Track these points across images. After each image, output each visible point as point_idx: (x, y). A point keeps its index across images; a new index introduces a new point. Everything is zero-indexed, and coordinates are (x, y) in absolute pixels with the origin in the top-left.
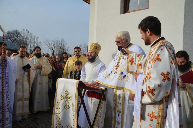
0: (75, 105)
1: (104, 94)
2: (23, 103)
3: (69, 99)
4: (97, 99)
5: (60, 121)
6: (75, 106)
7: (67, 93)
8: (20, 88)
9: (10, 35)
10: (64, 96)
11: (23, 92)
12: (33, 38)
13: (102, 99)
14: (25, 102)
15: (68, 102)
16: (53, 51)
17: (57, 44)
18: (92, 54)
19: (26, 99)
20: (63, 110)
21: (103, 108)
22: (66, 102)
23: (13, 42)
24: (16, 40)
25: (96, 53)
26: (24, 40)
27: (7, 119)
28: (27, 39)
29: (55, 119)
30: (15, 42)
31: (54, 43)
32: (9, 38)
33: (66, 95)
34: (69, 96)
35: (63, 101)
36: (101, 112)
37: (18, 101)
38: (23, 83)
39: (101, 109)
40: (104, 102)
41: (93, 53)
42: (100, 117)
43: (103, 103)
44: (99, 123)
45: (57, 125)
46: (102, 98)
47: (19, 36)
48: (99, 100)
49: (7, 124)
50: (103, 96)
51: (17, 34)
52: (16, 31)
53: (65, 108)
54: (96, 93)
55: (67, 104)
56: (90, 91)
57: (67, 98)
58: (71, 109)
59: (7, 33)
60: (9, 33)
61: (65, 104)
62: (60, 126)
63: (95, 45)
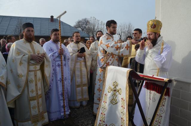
0: (125, 100)
1: (168, 87)
2: (82, 89)
3: (117, 93)
4: (158, 92)
5: (104, 117)
6: (125, 102)
7: (116, 85)
8: (78, 75)
9: (80, 24)
10: (112, 88)
11: (81, 78)
12: (100, 25)
13: (164, 94)
14: (84, 88)
15: (117, 96)
16: (121, 36)
17: (124, 29)
19: (84, 85)
20: (109, 105)
21: (166, 105)
22: (114, 96)
23: (83, 30)
24: (85, 28)
26: (92, 27)
28: (94, 26)
29: (100, 114)
30: (85, 29)
31: (121, 27)
32: (80, 27)
33: (114, 87)
34: (118, 88)
35: (110, 94)
36: (162, 111)
37: (77, 88)
38: (80, 69)
39: (163, 107)
40: (167, 97)
42: (161, 116)
43: (165, 99)
44: (159, 124)
45: (100, 121)
46: (165, 92)
47: (89, 24)
48: (160, 95)
50: (166, 89)
51: (86, 22)
52: (85, 20)
53: (112, 103)
54: (157, 85)
55: (114, 98)
56: (149, 83)
57: (115, 91)
58: (120, 104)
59: (78, 22)
60: (79, 22)
61: (111, 98)
62: (104, 123)
63: (151, 23)
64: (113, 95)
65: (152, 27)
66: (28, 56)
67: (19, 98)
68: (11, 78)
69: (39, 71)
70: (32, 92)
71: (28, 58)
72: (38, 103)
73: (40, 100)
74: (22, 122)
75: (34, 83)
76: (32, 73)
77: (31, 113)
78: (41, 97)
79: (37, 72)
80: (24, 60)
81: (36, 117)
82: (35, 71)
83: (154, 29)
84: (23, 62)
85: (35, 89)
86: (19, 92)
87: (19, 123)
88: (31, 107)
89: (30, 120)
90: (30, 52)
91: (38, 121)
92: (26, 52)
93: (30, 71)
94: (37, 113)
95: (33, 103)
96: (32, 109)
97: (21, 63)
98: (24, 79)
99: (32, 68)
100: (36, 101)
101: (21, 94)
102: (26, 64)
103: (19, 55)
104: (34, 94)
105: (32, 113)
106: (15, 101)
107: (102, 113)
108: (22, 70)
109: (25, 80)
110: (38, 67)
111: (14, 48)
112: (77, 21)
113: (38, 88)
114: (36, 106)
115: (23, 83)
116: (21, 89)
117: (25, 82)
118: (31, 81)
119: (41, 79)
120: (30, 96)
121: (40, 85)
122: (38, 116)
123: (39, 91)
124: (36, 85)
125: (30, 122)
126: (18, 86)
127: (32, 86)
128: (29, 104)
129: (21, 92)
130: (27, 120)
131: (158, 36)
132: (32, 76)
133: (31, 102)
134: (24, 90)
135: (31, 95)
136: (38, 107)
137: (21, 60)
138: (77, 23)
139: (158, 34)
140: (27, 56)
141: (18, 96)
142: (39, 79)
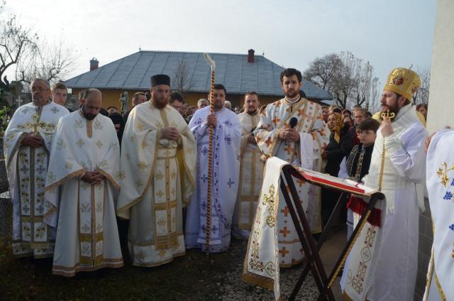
1: (377, 207)
2: (251, 206)
5: (258, 249)
7: (272, 191)
8: (247, 175)
9: (320, 67)
10: (268, 197)
12: (364, 70)
14: (255, 203)
18: (388, 100)
19: (257, 199)
20: (264, 226)
21: (374, 245)
23: (325, 82)
24: (331, 76)
25: (399, 96)
27: (214, 229)
29: (252, 242)
32: (318, 74)
33: (271, 194)
35: (265, 206)
36: (368, 256)
37: (242, 200)
40: (376, 229)
41: (390, 96)
42: (366, 267)
43: (375, 232)
45: (253, 256)
47: (339, 67)
49: (214, 239)
52: (332, 57)
53: (268, 224)
57: (272, 201)
59: (315, 64)
60: (317, 63)
61: (268, 215)
62: (258, 260)
63: (396, 73)
64: (269, 210)
65: (394, 82)
66: (157, 133)
67: (138, 203)
68: (126, 168)
69: (174, 159)
70: (160, 194)
71: (157, 136)
72: (169, 216)
73: (173, 210)
74: (140, 245)
75: (164, 179)
76: (162, 162)
77: (156, 230)
78: (175, 206)
79: (171, 160)
80: (151, 140)
81: (164, 239)
82: (167, 159)
83: (397, 87)
84: (148, 142)
85: (165, 189)
86: (139, 192)
87: (135, 247)
88: (157, 220)
89: (154, 244)
90: (158, 125)
91: (166, 247)
92: (154, 125)
93: (158, 158)
94: (166, 233)
95: (161, 215)
96: (157, 225)
97: (144, 144)
98: (147, 171)
99: (162, 153)
100: (165, 212)
101: (140, 197)
102: (152, 145)
103: (141, 130)
104: (163, 199)
105: (157, 232)
106: (131, 208)
107: (254, 242)
108: (145, 156)
109: (150, 173)
110: (173, 152)
111: (134, 118)
112: (314, 61)
113: (171, 190)
114: (166, 220)
115: (145, 179)
116: (142, 189)
117: (149, 176)
118: (160, 176)
119: (176, 173)
120: (156, 202)
121: (173, 183)
122: (166, 239)
123: (171, 195)
124: (168, 183)
125: (153, 247)
126: (138, 184)
127: (160, 185)
128: (154, 215)
129: (141, 193)
130: (149, 244)
131: (403, 102)
132: (161, 168)
133: (157, 212)
134: (146, 191)
135: (158, 200)
136: (169, 222)
137: (145, 138)
138: (313, 65)
139: (403, 100)
140: (154, 132)
141: (136, 200)
142: (174, 174)
